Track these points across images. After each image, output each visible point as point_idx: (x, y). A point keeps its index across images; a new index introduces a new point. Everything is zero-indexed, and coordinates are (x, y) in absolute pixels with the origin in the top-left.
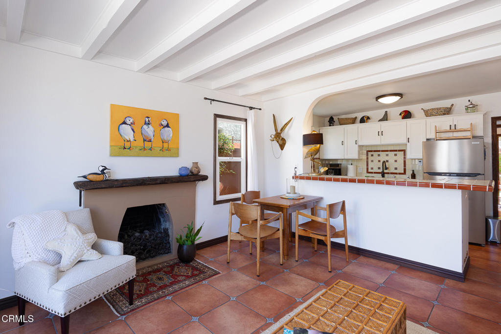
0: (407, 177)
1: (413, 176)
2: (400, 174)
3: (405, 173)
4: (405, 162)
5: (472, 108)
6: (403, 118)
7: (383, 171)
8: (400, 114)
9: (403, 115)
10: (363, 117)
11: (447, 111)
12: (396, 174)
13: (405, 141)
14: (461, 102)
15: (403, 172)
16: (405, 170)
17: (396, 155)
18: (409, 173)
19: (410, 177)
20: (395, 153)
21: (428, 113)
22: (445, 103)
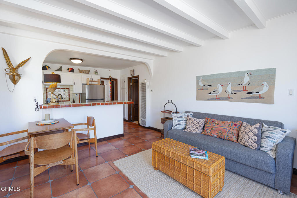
0: (71, 103)
1: (74, 102)
2: (67, 101)
3: (69, 100)
4: (69, 95)
5: (96, 72)
6: (70, 71)
7: (58, 100)
8: (68, 69)
9: (70, 70)
10: (46, 66)
11: (88, 72)
12: (65, 101)
13: (73, 84)
14: (92, 69)
15: (68, 100)
16: (69, 99)
17: (64, 91)
18: (71, 100)
19: (72, 102)
20: (64, 90)
21: (81, 72)
22: (88, 68)
